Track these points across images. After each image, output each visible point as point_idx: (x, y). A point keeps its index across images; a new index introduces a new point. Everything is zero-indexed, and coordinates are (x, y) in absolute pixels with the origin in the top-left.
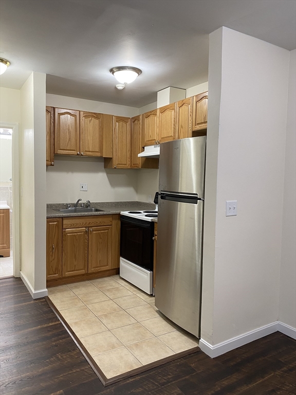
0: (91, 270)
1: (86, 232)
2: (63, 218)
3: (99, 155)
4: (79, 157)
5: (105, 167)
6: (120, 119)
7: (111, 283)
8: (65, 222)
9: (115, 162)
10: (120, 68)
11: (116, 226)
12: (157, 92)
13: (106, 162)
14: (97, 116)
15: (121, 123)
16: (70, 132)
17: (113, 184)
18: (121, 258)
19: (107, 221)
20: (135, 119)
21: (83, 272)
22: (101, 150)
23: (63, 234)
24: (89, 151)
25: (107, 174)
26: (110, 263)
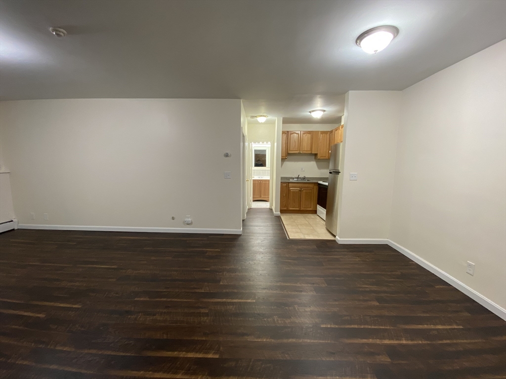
0: (302, 209)
1: (300, 190)
2: (289, 183)
3: (310, 152)
4: (300, 154)
5: (315, 158)
6: (323, 132)
7: (312, 216)
8: (290, 185)
9: (319, 157)
11: (316, 189)
12: (341, 117)
13: (315, 156)
14: (310, 132)
15: (324, 135)
17: (319, 167)
18: (318, 206)
19: (311, 186)
20: (331, 132)
21: (298, 209)
22: (311, 150)
23: (289, 190)
24: (305, 151)
25: (316, 162)
26: (312, 207)
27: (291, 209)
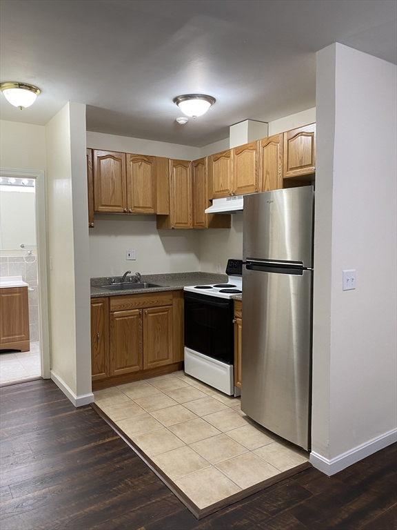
0: (147, 365)
1: (140, 315)
2: (109, 297)
3: (151, 211)
4: (126, 215)
5: (158, 227)
7: (174, 381)
8: (113, 302)
9: (173, 221)
10: (188, 97)
11: (178, 306)
12: (229, 127)
13: (160, 221)
14: (148, 159)
15: (179, 168)
16: (113, 182)
17: (169, 250)
18: (186, 348)
19: (166, 299)
20: (198, 163)
21: (137, 368)
22: (154, 206)
23: (111, 319)
24: (139, 207)
25: (161, 236)
26: (171, 356)
27: (117, 372)
